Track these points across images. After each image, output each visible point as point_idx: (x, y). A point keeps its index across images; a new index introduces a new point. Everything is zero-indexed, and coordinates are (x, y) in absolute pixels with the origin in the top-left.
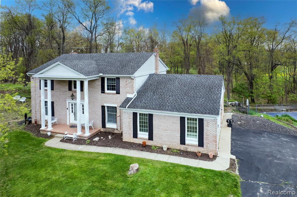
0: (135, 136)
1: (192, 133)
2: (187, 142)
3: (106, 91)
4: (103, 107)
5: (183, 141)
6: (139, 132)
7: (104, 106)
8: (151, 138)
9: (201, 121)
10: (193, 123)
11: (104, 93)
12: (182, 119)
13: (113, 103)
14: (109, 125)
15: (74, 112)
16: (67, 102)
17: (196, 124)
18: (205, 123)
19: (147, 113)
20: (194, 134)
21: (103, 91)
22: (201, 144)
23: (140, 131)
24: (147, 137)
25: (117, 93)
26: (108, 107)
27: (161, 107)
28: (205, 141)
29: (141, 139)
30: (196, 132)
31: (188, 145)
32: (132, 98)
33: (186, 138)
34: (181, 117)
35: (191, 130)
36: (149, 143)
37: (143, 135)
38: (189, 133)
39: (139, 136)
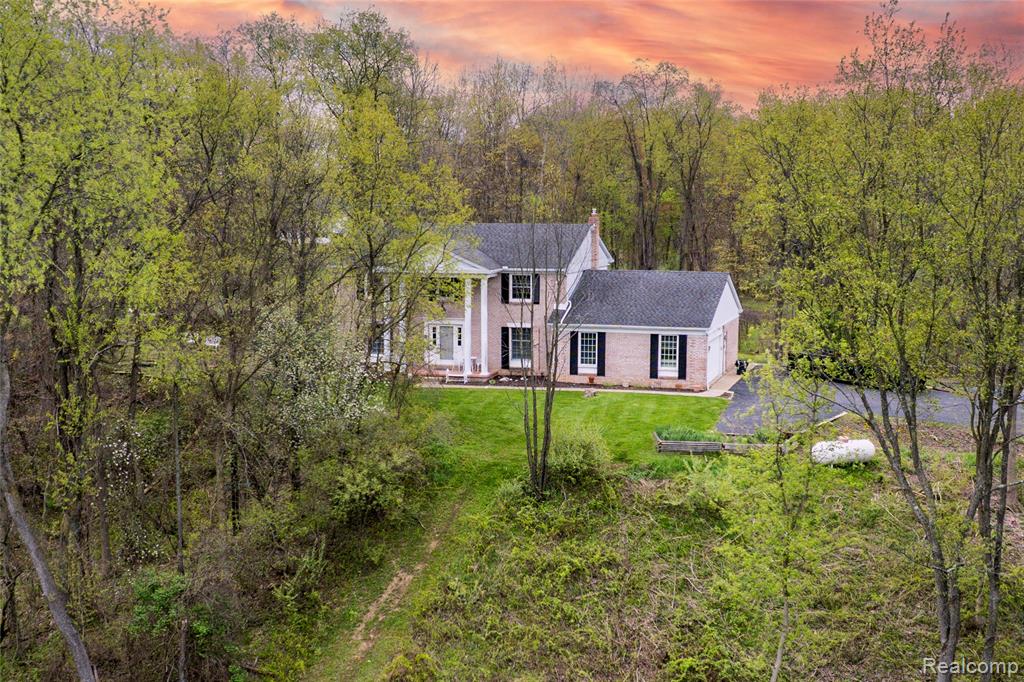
0: (574, 370)
1: (668, 361)
2: (660, 374)
3: (511, 299)
4: (505, 330)
5: (654, 374)
6: (579, 364)
7: (507, 328)
8: (601, 372)
9: (683, 339)
10: (671, 345)
11: (507, 302)
12: (654, 338)
13: (525, 322)
14: (515, 363)
15: (438, 343)
16: (426, 323)
17: (675, 345)
18: (689, 341)
19: (596, 331)
20: (673, 361)
21: (505, 299)
22: (682, 375)
23: (582, 362)
24: (595, 372)
25: (533, 302)
26: (514, 329)
27: (620, 320)
28: (689, 370)
29: (584, 375)
30: (675, 357)
31: (662, 378)
32: (565, 311)
33: (660, 367)
34: (652, 335)
35: (669, 354)
36: (599, 380)
37: (588, 369)
38: (664, 361)
39: (580, 371)
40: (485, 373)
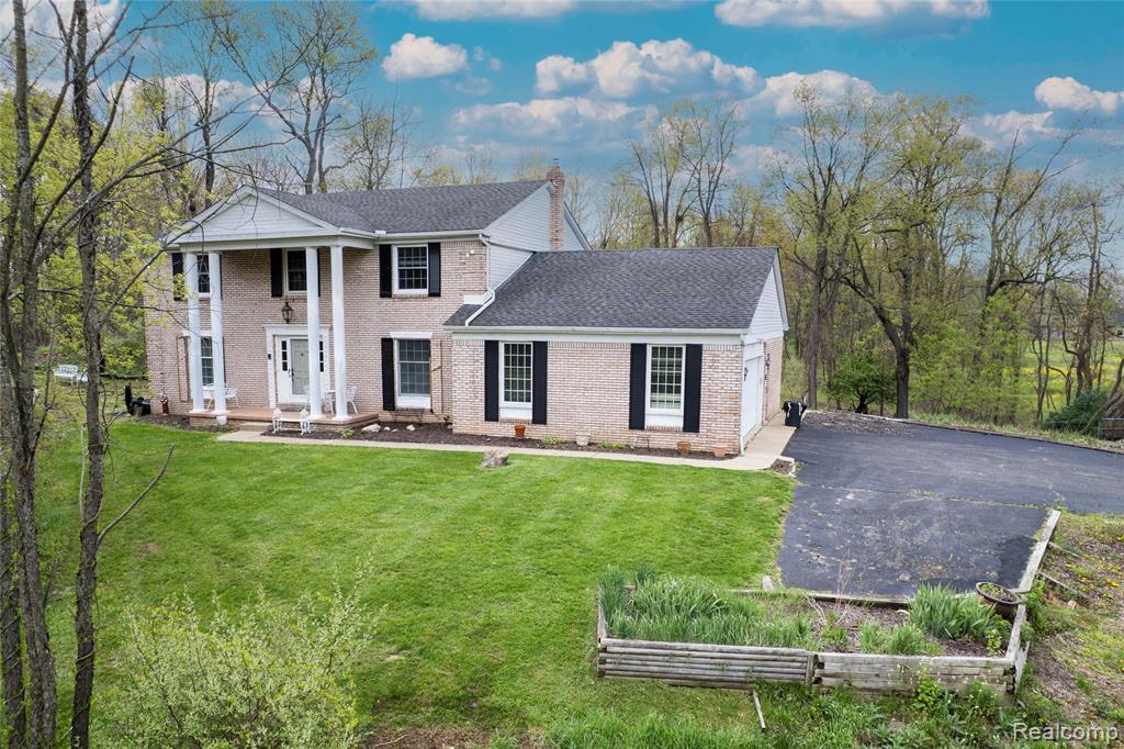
0: (492, 413)
1: (666, 396)
2: (649, 421)
3: (396, 290)
4: (387, 344)
5: (637, 420)
6: (502, 402)
7: (392, 340)
8: (540, 416)
9: (695, 353)
10: (671, 365)
11: (389, 296)
12: (638, 351)
13: (418, 328)
14: (403, 401)
15: (289, 367)
16: (269, 334)
17: (679, 365)
18: (706, 358)
19: (531, 339)
20: (673, 397)
21: (386, 291)
22: (692, 422)
23: (507, 399)
24: (528, 415)
25: (431, 295)
26: (401, 342)
27: (573, 318)
28: (705, 414)
29: (510, 421)
30: (678, 390)
31: (652, 429)
32: (480, 306)
33: (648, 409)
34: (634, 345)
35: (664, 385)
36: (536, 432)
37: (516, 412)
38: (658, 396)
39: (503, 414)
40: (342, 416)
